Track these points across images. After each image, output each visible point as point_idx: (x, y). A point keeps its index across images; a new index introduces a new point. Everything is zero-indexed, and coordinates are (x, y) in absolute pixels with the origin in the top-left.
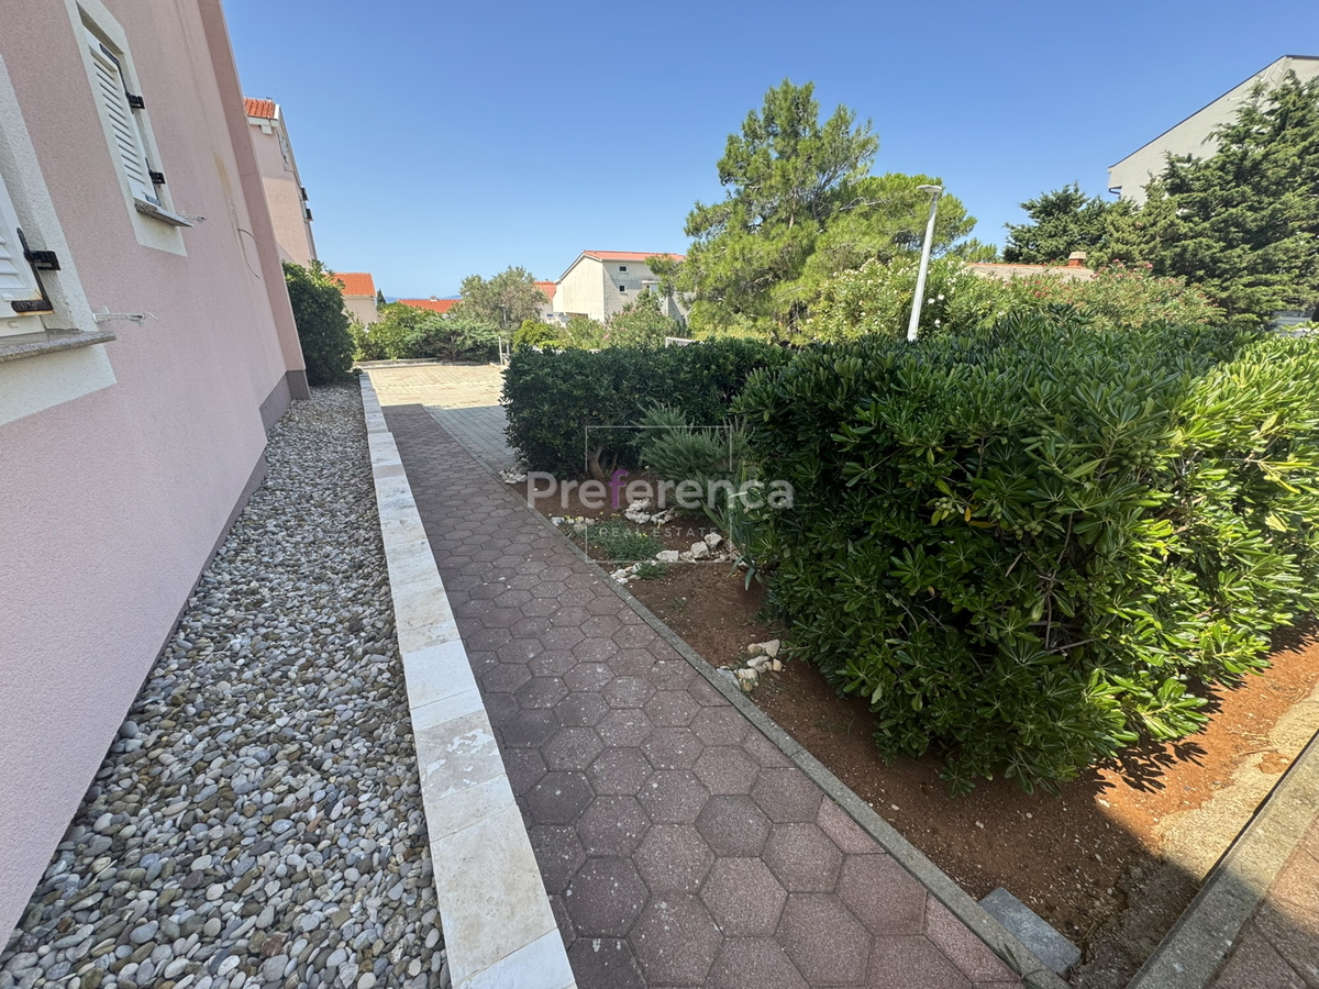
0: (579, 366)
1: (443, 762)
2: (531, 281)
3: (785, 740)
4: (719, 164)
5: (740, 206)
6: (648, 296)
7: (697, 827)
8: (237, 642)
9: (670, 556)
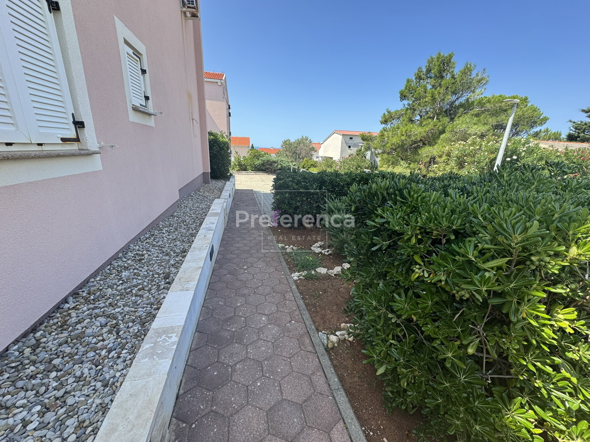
0: (305, 178)
1: (152, 345)
2: (311, 142)
3: (334, 380)
4: (400, 92)
5: (409, 111)
6: (361, 151)
7: (267, 414)
8: (125, 274)
9: (322, 271)
